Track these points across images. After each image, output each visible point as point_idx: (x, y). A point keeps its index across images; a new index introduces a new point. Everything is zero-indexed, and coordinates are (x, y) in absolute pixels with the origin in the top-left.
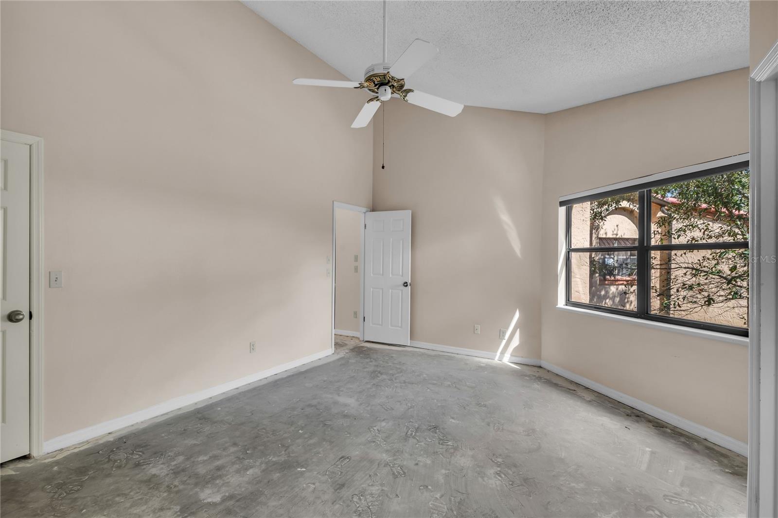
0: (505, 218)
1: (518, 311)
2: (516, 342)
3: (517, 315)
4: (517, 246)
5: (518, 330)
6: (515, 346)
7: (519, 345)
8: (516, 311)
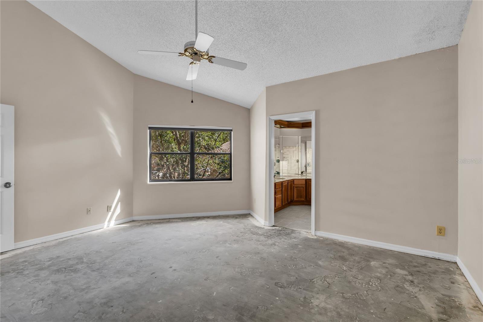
0: (110, 129)
1: (119, 190)
2: (118, 211)
3: (119, 193)
4: (118, 149)
5: (120, 203)
6: (118, 214)
7: (120, 212)
8: (118, 191)
